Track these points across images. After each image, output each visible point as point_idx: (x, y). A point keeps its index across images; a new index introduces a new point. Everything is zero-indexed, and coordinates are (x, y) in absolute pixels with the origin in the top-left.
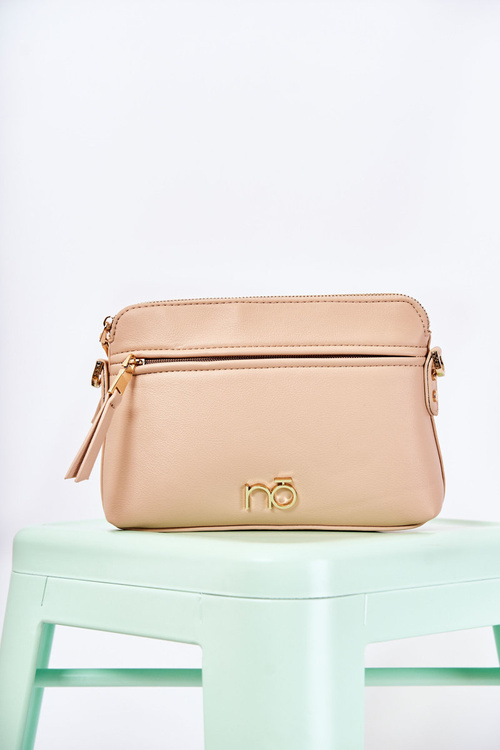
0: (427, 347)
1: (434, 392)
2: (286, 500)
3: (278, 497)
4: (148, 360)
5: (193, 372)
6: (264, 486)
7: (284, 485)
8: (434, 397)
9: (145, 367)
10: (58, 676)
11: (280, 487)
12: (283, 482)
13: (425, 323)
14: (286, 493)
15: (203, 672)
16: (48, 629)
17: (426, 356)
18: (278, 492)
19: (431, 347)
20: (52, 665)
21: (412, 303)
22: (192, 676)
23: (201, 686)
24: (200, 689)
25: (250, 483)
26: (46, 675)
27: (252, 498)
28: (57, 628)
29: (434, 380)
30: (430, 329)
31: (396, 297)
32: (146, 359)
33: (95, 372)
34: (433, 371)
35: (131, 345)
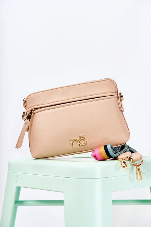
0: (117, 92)
1: (122, 105)
2: (83, 143)
3: (81, 142)
4: (37, 109)
6: (76, 139)
7: (82, 138)
8: (122, 106)
9: (36, 111)
10: (22, 203)
11: (81, 139)
12: (81, 137)
13: (115, 85)
14: (83, 140)
15: (64, 201)
16: (19, 189)
17: (118, 95)
18: (81, 140)
19: (119, 92)
20: (20, 199)
21: (111, 80)
25: (72, 139)
26: (18, 202)
27: (73, 143)
28: (22, 188)
29: (121, 102)
30: (117, 87)
34: (120, 99)
35: (32, 105)
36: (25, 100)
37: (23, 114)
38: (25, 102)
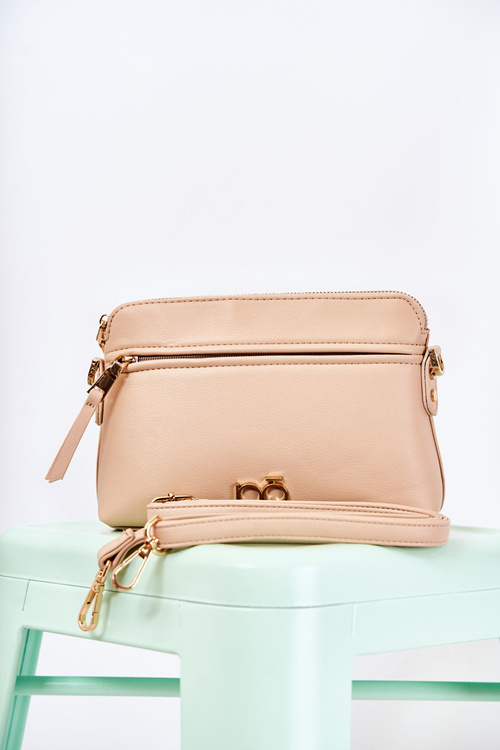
0: (425, 344)
1: (432, 391)
4: (141, 357)
5: (185, 369)
6: (255, 485)
8: (432, 396)
9: (137, 364)
11: (271, 485)
12: (274, 480)
13: (422, 320)
14: (278, 491)
15: (182, 682)
17: (424, 354)
19: (430, 345)
21: (408, 300)
22: (170, 685)
23: (178, 696)
24: (178, 698)
29: (432, 379)
30: (428, 327)
31: (392, 294)
32: (139, 356)
33: (91, 370)
34: (430, 370)
35: (125, 343)
36: (105, 319)
37: (92, 366)
38: (103, 328)
